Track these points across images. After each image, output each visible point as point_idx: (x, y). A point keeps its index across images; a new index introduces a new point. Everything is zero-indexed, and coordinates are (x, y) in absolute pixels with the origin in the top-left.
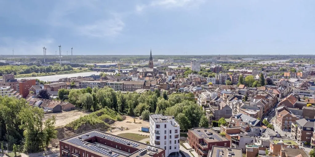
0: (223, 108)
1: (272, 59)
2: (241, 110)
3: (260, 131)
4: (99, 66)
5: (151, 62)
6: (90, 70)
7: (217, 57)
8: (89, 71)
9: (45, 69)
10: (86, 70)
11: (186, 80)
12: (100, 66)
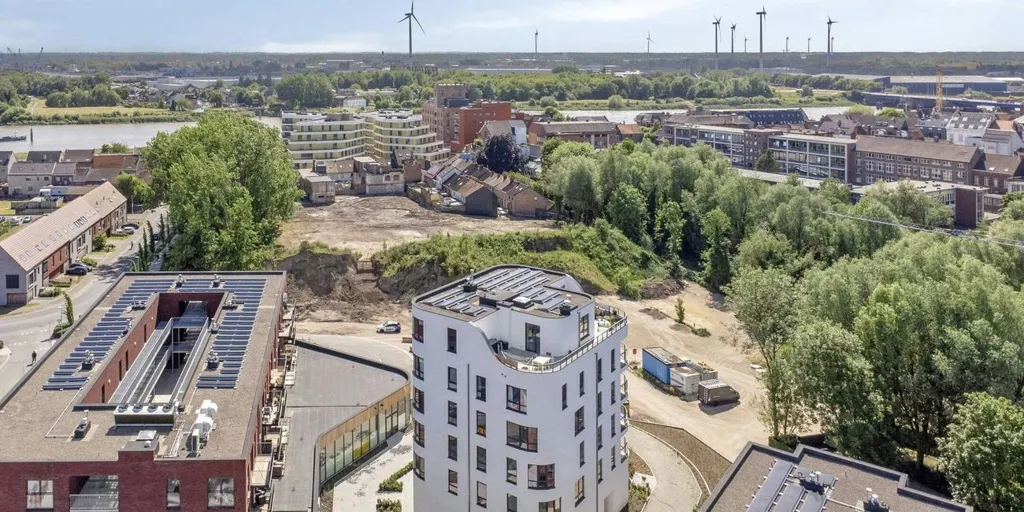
4: (897, 84)
6: (850, 99)
8: (846, 101)
9: (668, 88)
10: (830, 100)
12: (904, 85)
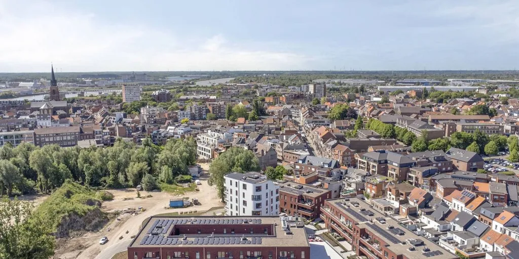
0: (267, 152)
1: (209, 78)
2: (285, 152)
3: (342, 173)
5: (55, 89)
7: (130, 76)
11: (147, 118)
